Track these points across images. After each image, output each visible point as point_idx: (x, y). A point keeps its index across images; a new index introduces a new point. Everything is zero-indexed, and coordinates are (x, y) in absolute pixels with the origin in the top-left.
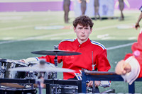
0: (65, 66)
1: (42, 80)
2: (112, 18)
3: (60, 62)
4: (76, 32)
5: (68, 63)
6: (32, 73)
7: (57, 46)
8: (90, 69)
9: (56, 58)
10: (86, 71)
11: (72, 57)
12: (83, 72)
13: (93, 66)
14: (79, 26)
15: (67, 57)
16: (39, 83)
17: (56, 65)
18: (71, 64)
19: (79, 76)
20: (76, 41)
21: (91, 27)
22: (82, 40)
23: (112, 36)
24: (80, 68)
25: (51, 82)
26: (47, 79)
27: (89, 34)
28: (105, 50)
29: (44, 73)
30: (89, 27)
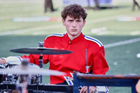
0: (52, 68)
1: (24, 85)
2: (110, 8)
3: (46, 62)
4: (65, 25)
5: (56, 64)
6: (11, 77)
7: (42, 43)
8: (83, 71)
9: (41, 58)
10: (79, 74)
11: (61, 56)
12: (75, 75)
13: (88, 67)
14: (68, 18)
15: (55, 56)
16: (20, 89)
17: (41, 67)
18: (60, 65)
19: (70, 80)
20: (66, 36)
21: (84, 18)
22: (73, 35)
23: (111, 30)
24: (72, 70)
25: (35, 87)
26: (30, 84)
27: (81, 27)
28: (102, 48)
29: (27, 76)
30: (81, 19)
